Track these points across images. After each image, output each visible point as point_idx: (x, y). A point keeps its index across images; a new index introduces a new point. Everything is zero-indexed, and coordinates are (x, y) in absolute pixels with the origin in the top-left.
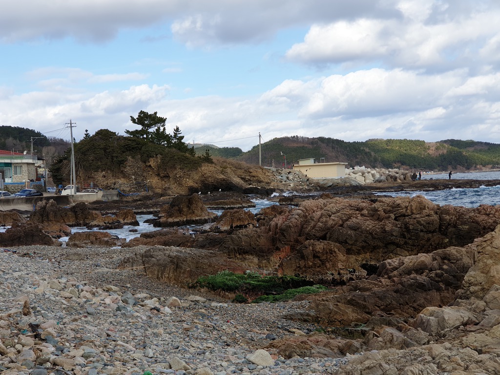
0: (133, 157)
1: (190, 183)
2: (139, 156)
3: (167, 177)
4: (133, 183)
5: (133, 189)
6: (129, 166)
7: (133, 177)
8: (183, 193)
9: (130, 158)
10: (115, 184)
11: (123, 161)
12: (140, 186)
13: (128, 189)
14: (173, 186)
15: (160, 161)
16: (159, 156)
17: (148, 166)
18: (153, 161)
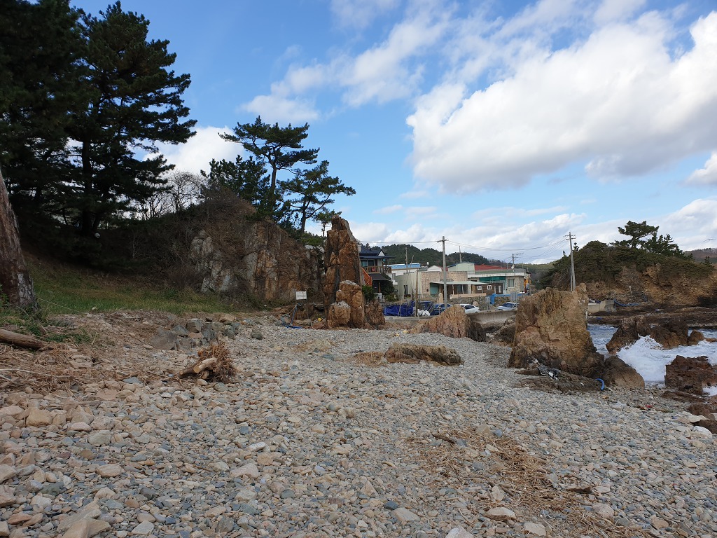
0: (628, 267)
1: (700, 292)
2: (635, 266)
3: (668, 286)
4: (630, 293)
5: (630, 299)
6: (624, 276)
7: (630, 287)
9: (624, 268)
10: (610, 294)
11: (617, 271)
12: (638, 296)
13: (625, 299)
14: (677, 296)
15: (659, 270)
16: (658, 265)
17: (645, 275)
18: (651, 270)
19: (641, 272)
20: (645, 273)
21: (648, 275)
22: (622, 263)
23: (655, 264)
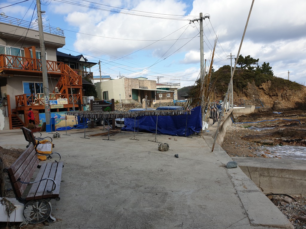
1: (297, 100)
3: (275, 95)
6: (250, 88)
7: (254, 96)
8: (290, 106)
9: (249, 83)
11: (245, 85)
12: (258, 102)
14: (281, 102)
15: (270, 85)
16: (269, 82)
17: (260, 89)
18: (265, 85)
19: (258, 86)
20: (261, 87)
21: (262, 89)
22: (247, 80)
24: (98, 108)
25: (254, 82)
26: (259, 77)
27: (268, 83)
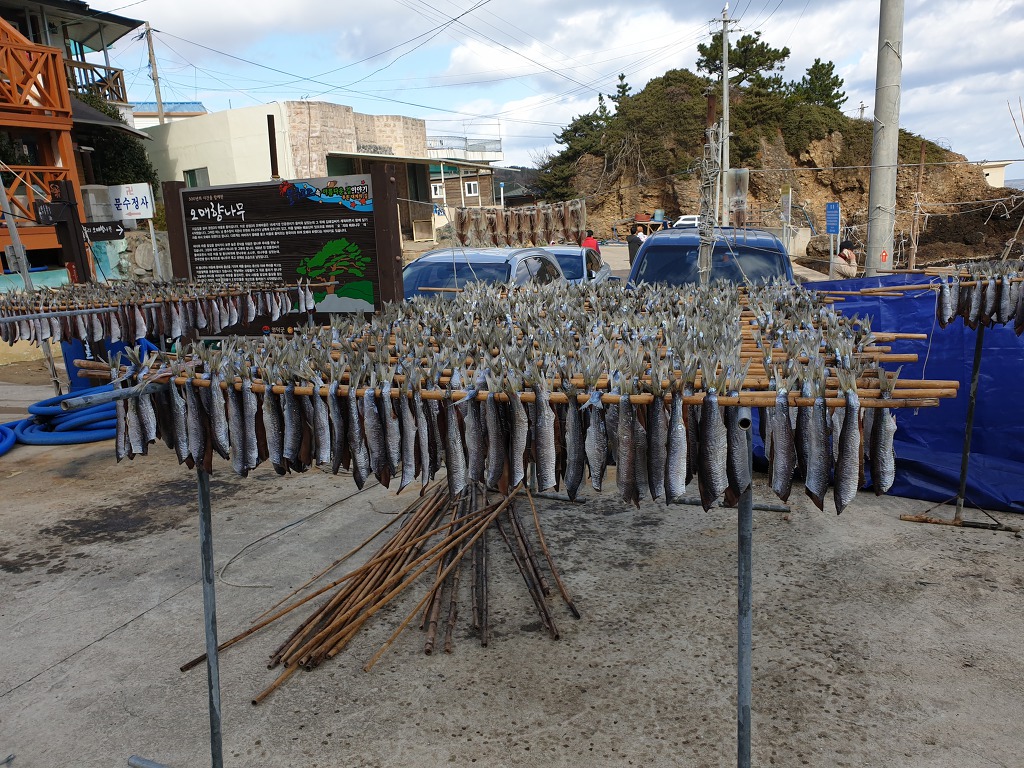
0: (769, 140)
3: (852, 190)
15: (839, 149)
16: (837, 136)
17: (801, 164)
18: (820, 149)
19: (795, 154)
20: (804, 157)
21: (810, 163)
22: (758, 128)
23: (831, 132)
24: (242, 251)
25: (780, 137)
26: (801, 116)
27: (829, 140)
